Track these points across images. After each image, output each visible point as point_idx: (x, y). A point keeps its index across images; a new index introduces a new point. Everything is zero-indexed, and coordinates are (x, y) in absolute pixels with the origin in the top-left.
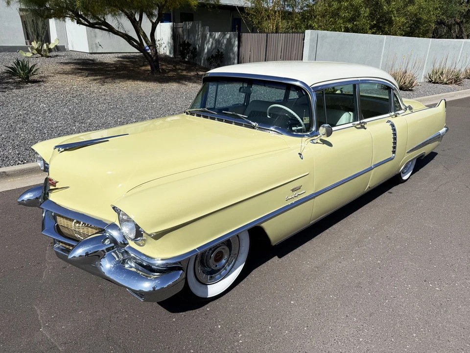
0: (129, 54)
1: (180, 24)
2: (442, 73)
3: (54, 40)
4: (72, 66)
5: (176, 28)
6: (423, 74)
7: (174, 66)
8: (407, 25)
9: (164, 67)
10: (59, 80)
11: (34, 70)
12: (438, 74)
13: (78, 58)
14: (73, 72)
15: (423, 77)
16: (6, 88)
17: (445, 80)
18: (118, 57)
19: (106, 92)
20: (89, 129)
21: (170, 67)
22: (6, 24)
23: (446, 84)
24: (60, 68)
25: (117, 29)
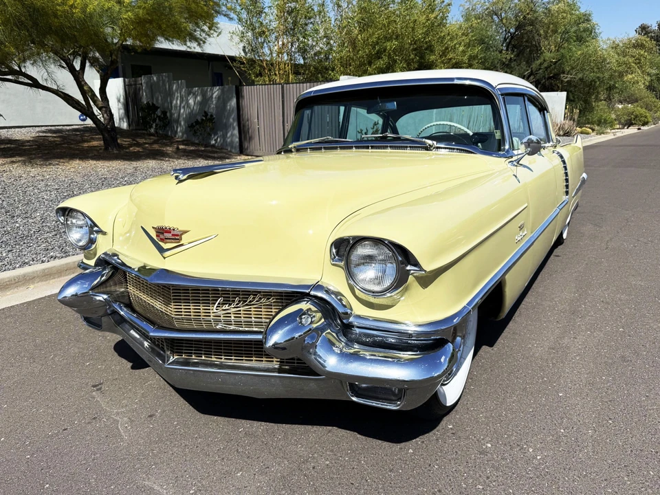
0: (53, 128)
1: (135, 80)
5: (130, 85)
7: (134, 140)
18: (38, 132)
19: (43, 176)
20: (44, 224)
21: (128, 141)
25: (45, 84)
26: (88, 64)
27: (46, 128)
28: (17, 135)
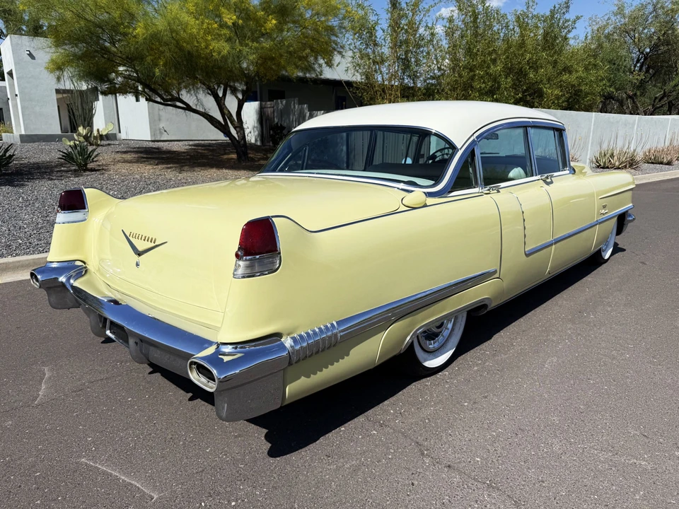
0: (203, 142)
1: (269, 103)
2: (612, 156)
3: (100, 123)
4: (134, 155)
5: (264, 108)
6: (588, 157)
7: (264, 154)
8: (563, 98)
9: (251, 156)
10: (124, 169)
12: (608, 156)
13: (137, 146)
14: (138, 161)
15: (588, 161)
16: (61, 176)
17: (617, 164)
18: (190, 145)
19: (187, 180)
21: (259, 155)
22: (37, 109)
23: (619, 168)
24: (118, 157)
25: (194, 108)
26: (228, 92)
27: (198, 142)
28: (176, 147)
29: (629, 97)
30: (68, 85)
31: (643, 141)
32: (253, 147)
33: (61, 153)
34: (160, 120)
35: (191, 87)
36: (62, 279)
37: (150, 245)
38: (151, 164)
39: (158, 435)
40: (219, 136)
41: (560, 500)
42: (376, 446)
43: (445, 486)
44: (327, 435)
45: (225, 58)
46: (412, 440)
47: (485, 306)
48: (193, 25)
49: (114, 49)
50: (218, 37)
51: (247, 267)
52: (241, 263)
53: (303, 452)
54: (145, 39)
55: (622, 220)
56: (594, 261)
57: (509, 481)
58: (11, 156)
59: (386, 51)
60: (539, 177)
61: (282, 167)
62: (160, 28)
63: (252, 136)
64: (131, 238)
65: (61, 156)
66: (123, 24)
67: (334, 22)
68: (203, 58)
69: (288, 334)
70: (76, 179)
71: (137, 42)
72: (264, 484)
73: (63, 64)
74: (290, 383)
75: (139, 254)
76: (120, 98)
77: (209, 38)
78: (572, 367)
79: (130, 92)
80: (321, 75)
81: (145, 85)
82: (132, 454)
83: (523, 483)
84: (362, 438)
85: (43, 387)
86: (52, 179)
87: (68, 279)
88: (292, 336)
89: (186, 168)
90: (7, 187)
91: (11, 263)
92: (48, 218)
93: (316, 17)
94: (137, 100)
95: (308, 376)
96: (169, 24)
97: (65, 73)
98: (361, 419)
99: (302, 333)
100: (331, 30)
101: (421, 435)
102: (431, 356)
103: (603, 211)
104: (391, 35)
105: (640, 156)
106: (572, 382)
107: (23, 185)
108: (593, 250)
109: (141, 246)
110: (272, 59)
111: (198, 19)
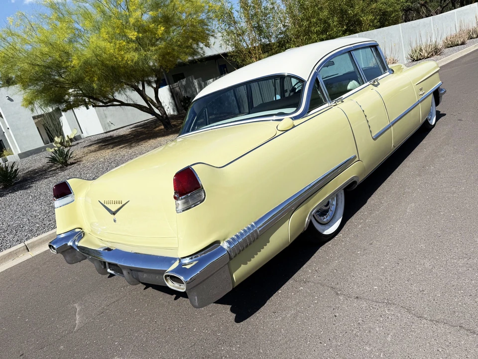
0: (139, 124)
1: (175, 84)
2: (421, 50)
3: (68, 131)
4: (96, 146)
5: (173, 88)
6: (404, 56)
8: (376, 21)
9: (175, 123)
10: (92, 157)
11: (69, 155)
12: (418, 51)
13: (97, 139)
14: (100, 149)
15: (405, 59)
16: (54, 173)
17: (426, 55)
18: (131, 128)
19: (135, 152)
21: (179, 121)
22: (24, 133)
23: (428, 57)
24: (86, 150)
25: (127, 102)
26: (146, 85)
27: (135, 125)
28: (122, 132)
29: (422, 5)
30: (40, 112)
31: (440, 33)
32: (173, 117)
33: (48, 159)
34: (106, 117)
35: (120, 89)
36: (70, 243)
37: (119, 205)
38: (109, 149)
39: (159, 328)
40: (149, 117)
41: (438, 300)
42: (305, 297)
43: (357, 312)
44: (270, 299)
45: (137, 63)
46: (328, 286)
47: (355, 182)
48: (110, 48)
49: (62, 79)
50: (128, 50)
51: (184, 203)
52: (179, 202)
53: (257, 314)
54: (80, 66)
55: (437, 94)
56: (424, 129)
57: (400, 296)
58: (16, 171)
59: (243, 24)
60: (368, 83)
61: (193, 127)
62: (89, 56)
63: (170, 110)
64: (106, 205)
65: (48, 161)
66: (63, 61)
67: (203, 16)
68: (122, 68)
69: (224, 240)
70: (63, 173)
71: (76, 70)
72: (237, 342)
73: (32, 99)
74: (234, 272)
75: (114, 213)
76: (76, 110)
77: (123, 53)
78: (426, 206)
79: (81, 105)
80: (204, 55)
81: (89, 97)
82: (146, 346)
83: (410, 295)
84: (294, 294)
85: (78, 317)
86: (47, 178)
87: (74, 243)
88: (226, 240)
89: (133, 145)
90: (20, 191)
91: (36, 241)
92: (51, 205)
93: (190, 17)
94: (88, 108)
95: (246, 264)
96: (93, 52)
97: (35, 105)
98: (290, 281)
99: (233, 236)
100: (202, 22)
101: (333, 282)
102: (327, 226)
103: (421, 93)
104: (244, 13)
105: (440, 45)
106: (428, 217)
107: (30, 187)
108: (421, 121)
109: (113, 208)
110: (169, 54)
111: (111, 43)
